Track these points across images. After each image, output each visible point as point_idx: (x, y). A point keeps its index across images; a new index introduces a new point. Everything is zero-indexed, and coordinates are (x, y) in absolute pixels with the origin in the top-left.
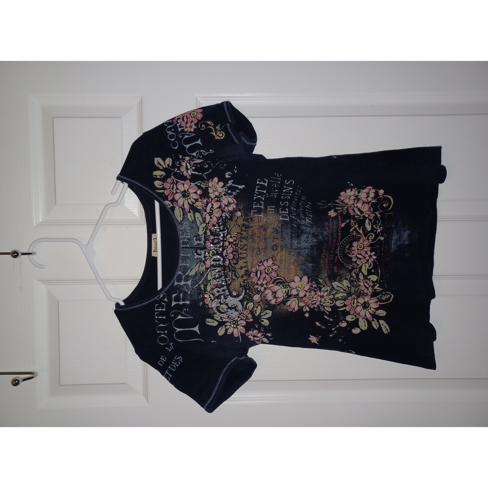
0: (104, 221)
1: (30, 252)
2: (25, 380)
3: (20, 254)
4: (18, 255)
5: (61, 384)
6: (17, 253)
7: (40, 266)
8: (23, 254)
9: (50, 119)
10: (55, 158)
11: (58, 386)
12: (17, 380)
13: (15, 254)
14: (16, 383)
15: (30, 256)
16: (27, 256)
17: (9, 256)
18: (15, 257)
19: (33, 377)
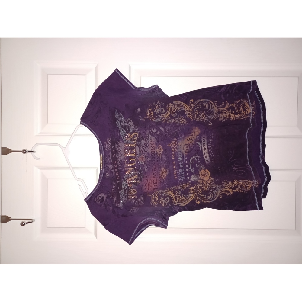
0: (76, 134)
1: (33, 151)
2: (27, 223)
3: (27, 152)
4: (26, 152)
5: (48, 226)
6: (26, 151)
7: (38, 159)
8: (29, 152)
9: (46, 75)
10: (48, 97)
11: (46, 228)
12: (24, 223)
13: (24, 152)
14: (23, 225)
15: (32, 153)
16: (31, 153)
17: (21, 153)
18: (24, 153)
19: (32, 222)
